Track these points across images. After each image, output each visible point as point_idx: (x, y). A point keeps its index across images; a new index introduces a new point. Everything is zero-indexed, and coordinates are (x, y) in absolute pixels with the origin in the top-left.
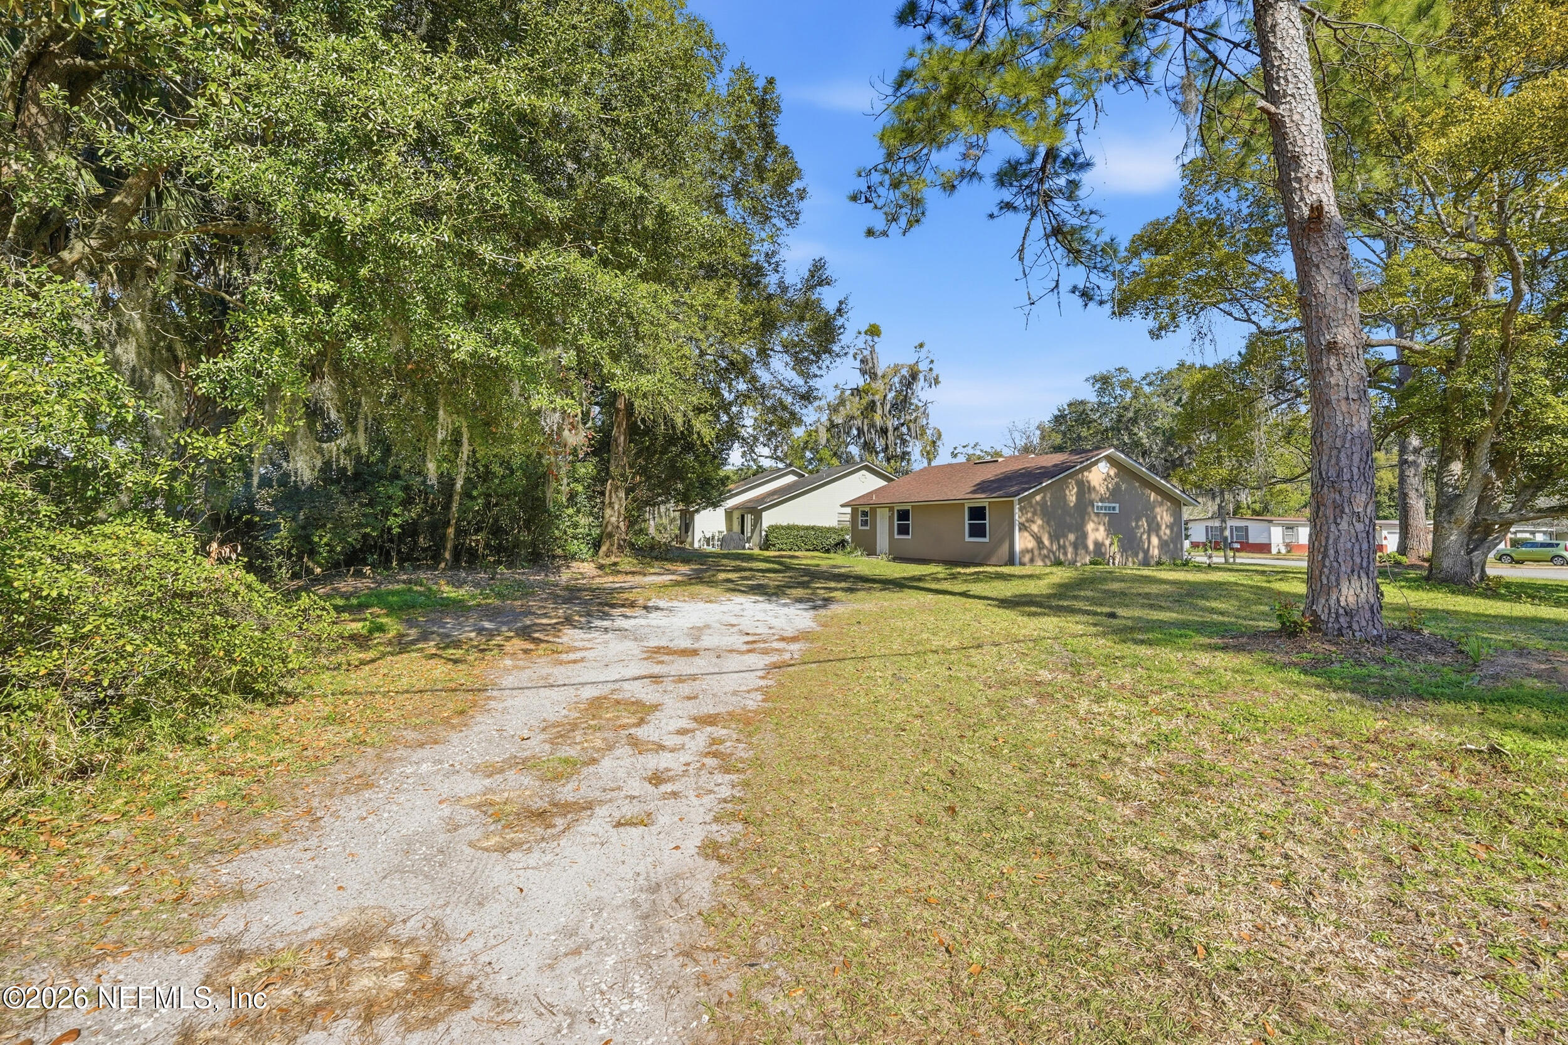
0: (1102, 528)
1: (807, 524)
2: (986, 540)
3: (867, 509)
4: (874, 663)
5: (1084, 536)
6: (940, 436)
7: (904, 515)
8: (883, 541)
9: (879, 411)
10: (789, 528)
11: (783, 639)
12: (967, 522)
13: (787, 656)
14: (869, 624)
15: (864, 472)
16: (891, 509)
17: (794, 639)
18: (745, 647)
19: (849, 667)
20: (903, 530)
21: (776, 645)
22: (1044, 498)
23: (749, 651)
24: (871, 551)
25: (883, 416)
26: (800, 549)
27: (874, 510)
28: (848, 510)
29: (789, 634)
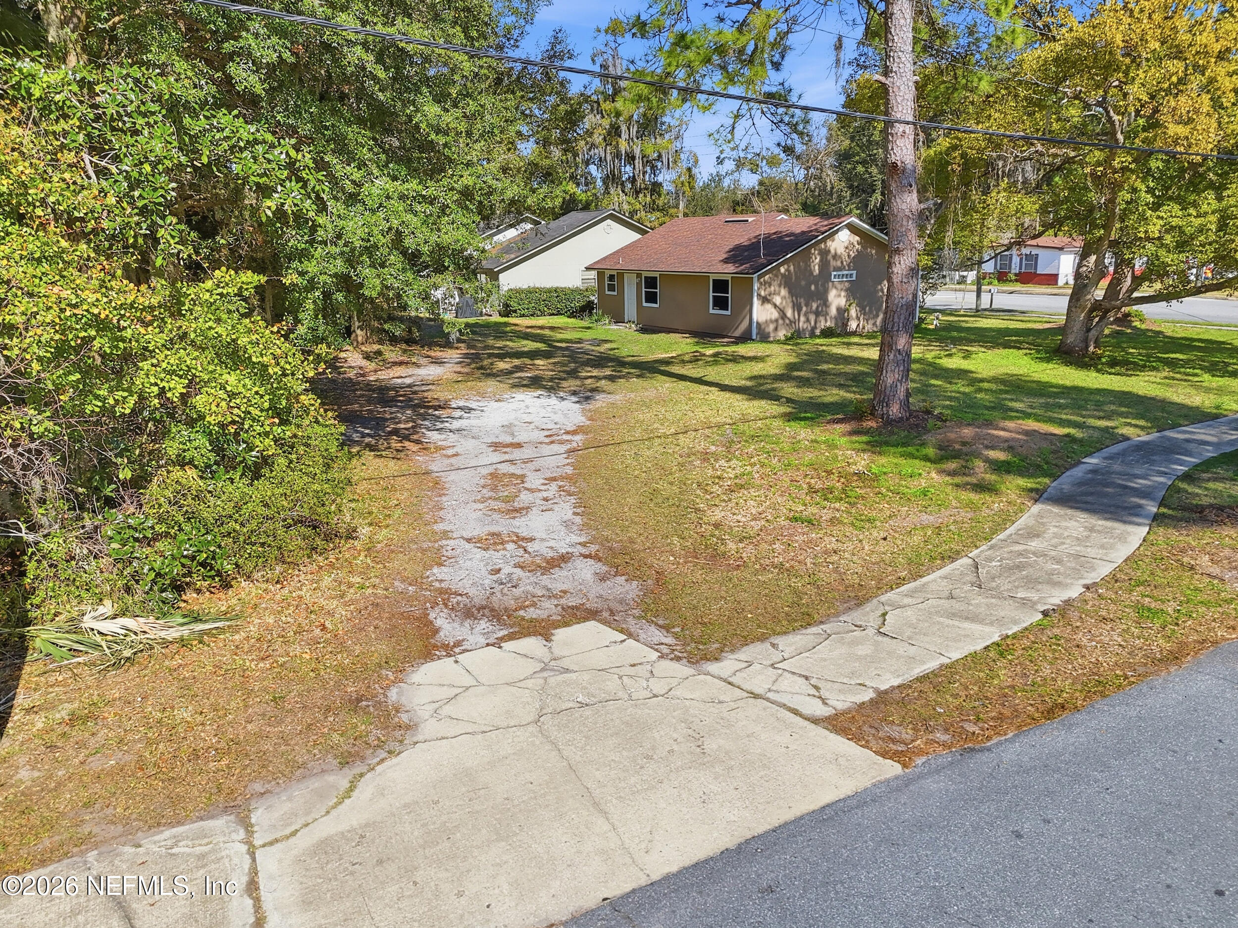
0: (843, 294)
1: (548, 286)
2: (728, 313)
3: (614, 272)
4: (625, 446)
5: (826, 303)
6: (696, 162)
7: (651, 282)
8: (630, 309)
9: (624, 136)
10: (530, 291)
11: (567, 433)
12: (711, 294)
13: (575, 445)
14: (621, 417)
15: (609, 221)
16: (639, 276)
17: (574, 433)
18: (547, 440)
19: (611, 450)
20: (651, 298)
21: (565, 437)
22: (788, 270)
23: (552, 442)
24: (619, 319)
25: (630, 139)
26: (543, 314)
27: (621, 275)
28: (593, 274)
29: (570, 428)
